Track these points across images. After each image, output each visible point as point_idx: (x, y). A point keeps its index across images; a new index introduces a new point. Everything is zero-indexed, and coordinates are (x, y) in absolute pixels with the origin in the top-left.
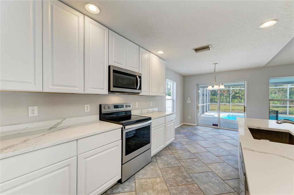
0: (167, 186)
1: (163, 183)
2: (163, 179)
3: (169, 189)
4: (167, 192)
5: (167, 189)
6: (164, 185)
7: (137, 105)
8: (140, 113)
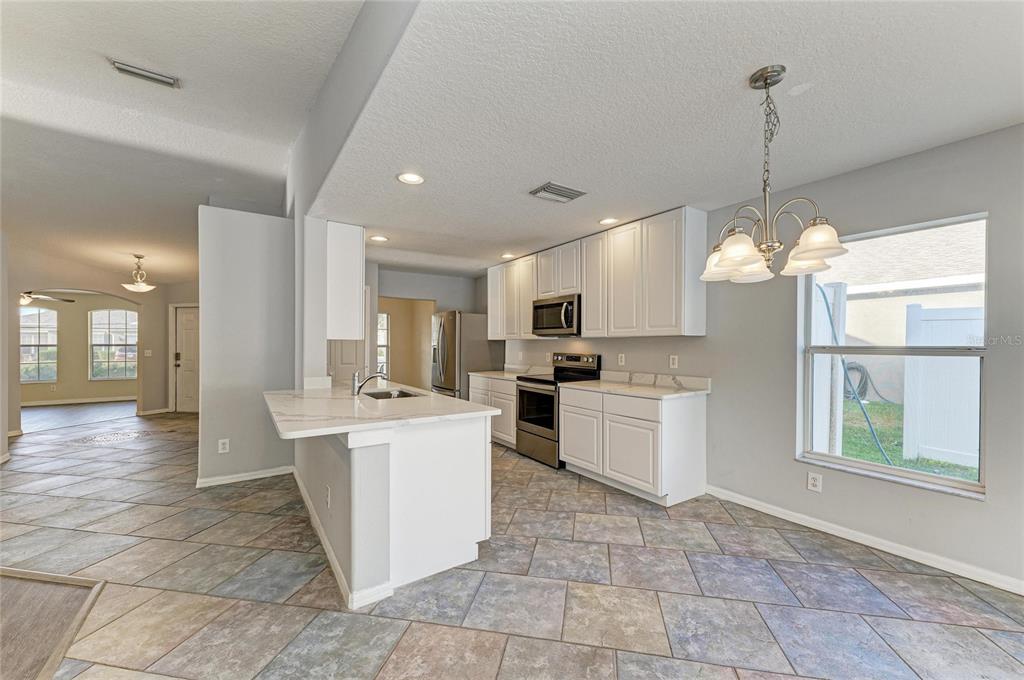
7: (622, 360)
8: (627, 380)
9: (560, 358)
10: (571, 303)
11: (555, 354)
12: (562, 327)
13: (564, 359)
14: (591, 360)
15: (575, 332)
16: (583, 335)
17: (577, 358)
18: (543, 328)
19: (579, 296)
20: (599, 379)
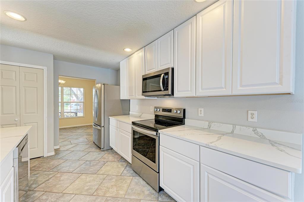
0: (109, 197)
1: (115, 195)
2: (121, 197)
3: (105, 197)
4: (103, 194)
5: (105, 196)
6: (111, 195)
7: (202, 113)
8: (206, 127)
9: (158, 110)
10: (167, 74)
11: (155, 107)
12: (161, 90)
13: (161, 110)
14: (179, 112)
15: (170, 93)
16: (175, 95)
17: (170, 111)
18: (149, 92)
19: (173, 69)
20: (184, 124)
